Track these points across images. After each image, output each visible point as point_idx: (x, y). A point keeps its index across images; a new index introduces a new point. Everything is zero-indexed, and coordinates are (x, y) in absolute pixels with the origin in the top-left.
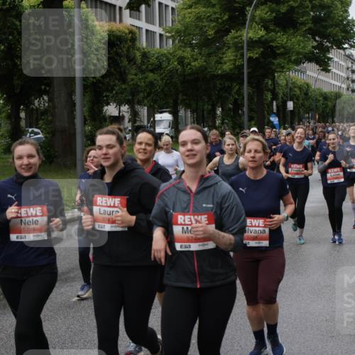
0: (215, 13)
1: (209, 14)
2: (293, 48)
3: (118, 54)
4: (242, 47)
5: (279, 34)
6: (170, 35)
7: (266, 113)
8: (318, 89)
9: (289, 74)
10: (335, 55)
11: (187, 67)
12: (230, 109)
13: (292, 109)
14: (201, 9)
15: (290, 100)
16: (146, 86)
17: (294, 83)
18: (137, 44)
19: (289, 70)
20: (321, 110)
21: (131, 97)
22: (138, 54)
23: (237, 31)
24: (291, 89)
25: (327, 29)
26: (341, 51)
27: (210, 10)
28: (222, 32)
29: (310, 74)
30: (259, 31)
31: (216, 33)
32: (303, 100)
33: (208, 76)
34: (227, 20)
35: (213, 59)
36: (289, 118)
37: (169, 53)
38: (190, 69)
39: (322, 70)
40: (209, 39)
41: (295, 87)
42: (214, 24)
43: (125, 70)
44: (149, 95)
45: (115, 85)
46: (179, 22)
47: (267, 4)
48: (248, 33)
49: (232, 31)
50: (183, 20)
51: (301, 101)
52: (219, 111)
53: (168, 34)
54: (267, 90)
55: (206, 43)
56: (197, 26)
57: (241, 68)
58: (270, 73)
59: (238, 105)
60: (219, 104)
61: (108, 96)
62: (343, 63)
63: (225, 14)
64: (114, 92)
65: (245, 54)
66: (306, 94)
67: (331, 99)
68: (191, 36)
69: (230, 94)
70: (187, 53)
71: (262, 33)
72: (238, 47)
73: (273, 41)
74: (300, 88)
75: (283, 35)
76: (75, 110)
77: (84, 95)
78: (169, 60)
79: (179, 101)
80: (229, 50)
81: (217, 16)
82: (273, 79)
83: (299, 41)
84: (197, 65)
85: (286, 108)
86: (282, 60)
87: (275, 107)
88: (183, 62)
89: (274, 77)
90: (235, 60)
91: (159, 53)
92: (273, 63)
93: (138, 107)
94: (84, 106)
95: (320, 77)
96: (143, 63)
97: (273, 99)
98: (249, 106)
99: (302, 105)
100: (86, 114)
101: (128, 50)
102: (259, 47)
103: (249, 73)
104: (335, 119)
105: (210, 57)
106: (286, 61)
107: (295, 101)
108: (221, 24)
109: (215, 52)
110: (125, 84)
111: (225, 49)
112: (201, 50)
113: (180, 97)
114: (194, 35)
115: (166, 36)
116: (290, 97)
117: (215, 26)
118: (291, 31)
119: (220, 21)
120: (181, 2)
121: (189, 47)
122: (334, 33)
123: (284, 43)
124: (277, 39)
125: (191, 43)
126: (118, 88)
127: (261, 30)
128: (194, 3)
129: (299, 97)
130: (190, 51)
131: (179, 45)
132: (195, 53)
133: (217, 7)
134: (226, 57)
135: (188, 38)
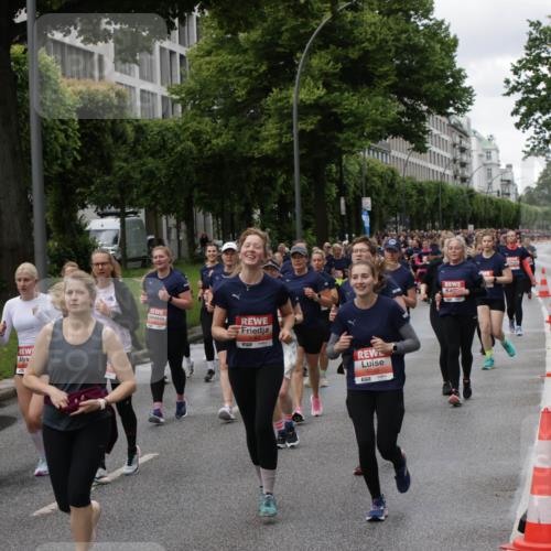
0: (247, 63)
1: (236, 65)
2: (367, 115)
4: (290, 115)
5: (346, 94)
6: (178, 97)
7: (330, 216)
8: (409, 178)
9: (364, 156)
10: (434, 125)
11: (206, 144)
12: (272, 211)
13: (370, 208)
14: (225, 57)
15: (368, 194)
16: (143, 178)
17: (371, 169)
19: (362, 148)
20: (414, 209)
21: (118, 196)
22: (129, 129)
23: (281, 90)
24: (367, 179)
25: (421, 86)
26: (444, 119)
27: (240, 58)
28: (259, 91)
29: (396, 154)
30: (315, 90)
31: (249, 93)
32: (386, 195)
33: (238, 160)
34: (265, 73)
35: (247, 133)
37: (180, 127)
38: (210, 149)
39: (414, 149)
40: (238, 103)
41: (374, 176)
42: (244, 80)
43: (108, 154)
44: (147, 191)
45: (94, 176)
46: (192, 77)
47: (328, 48)
48: (298, 93)
49: (274, 90)
50: (197, 74)
51: (383, 197)
52: (257, 215)
53: (174, 97)
54: (330, 181)
55: (234, 109)
56: (219, 83)
57: (288, 148)
58: (336, 155)
59: (285, 205)
60: (257, 204)
61: (84, 193)
62: (446, 137)
63: (262, 64)
64: (93, 188)
65: (295, 125)
66: (391, 186)
67: (429, 193)
68: (211, 99)
69: (274, 189)
70: (206, 124)
71: (321, 92)
72: (284, 115)
73: (337, 105)
74: (381, 177)
75: (353, 95)
76: (32, 216)
77: (46, 193)
78: (176, 134)
79: (194, 200)
80: (270, 120)
81: (251, 67)
82: (339, 164)
83: (377, 102)
84: (221, 144)
85: (361, 208)
86: (351, 134)
87: (343, 207)
88: (199, 139)
89: (341, 162)
90: (280, 135)
91: (161, 126)
92: (338, 139)
94: (48, 211)
95: (412, 159)
96: (137, 141)
97: (339, 195)
98: (302, 205)
99: (386, 203)
100: (50, 223)
102: (316, 115)
103: (301, 157)
104: (437, 224)
105: (240, 130)
106: (356, 135)
107: (375, 197)
108: (256, 79)
109: (247, 123)
110: (108, 174)
111: (263, 119)
112: (228, 120)
113: (196, 194)
114: (216, 98)
115: (172, 99)
116: (367, 191)
117: (246, 84)
118: (365, 90)
119: (255, 74)
120: (196, 46)
121: (209, 116)
122: (433, 90)
123: (353, 108)
124: (344, 103)
125: (210, 110)
126: (99, 181)
127: (318, 88)
128: (214, 47)
129: (379, 190)
130: (210, 122)
131: (192, 113)
132: (218, 126)
133: (251, 53)
134: (265, 130)
135: (206, 101)
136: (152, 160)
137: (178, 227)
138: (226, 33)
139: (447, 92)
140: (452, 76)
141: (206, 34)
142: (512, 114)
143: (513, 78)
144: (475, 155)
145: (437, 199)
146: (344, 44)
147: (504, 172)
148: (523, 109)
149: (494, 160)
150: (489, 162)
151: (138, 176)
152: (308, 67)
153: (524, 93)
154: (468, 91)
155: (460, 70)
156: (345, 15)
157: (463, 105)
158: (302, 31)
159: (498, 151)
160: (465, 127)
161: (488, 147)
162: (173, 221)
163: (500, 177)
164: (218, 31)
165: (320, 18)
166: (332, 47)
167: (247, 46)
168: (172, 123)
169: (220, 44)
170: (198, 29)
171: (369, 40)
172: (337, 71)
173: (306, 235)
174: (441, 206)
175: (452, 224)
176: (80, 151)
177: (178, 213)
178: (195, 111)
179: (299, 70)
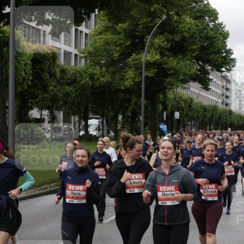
0: (120, 39)
1: (115, 40)
2: (181, 70)
3: (41, 70)
4: (141, 68)
5: (171, 58)
6: (83, 55)
7: (157, 121)
8: (199, 103)
9: (177, 90)
10: (213, 76)
11: (96, 81)
12: (128, 117)
13: (178, 118)
14: (109, 36)
15: (177, 111)
16: (64, 96)
17: (180, 97)
18: (57, 61)
19: (177, 87)
20: (201, 119)
21: (50, 104)
22: (58, 70)
23: (137, 55)
24: (178, 102)
25: (209, 56)
26: (220, 74)
27: (117, 37)
28: (126, 55)
29: (194, 90)
30: (155, 56)
31: (120, 56)
33: (113, 90)
34: (129, 46)
35: (118, 77)
36: (175, 125)
38: (99, 83)
39: (203, 88)
40: (114, 60)
41: (181, 101)
42: (119, 48)
43: (47, 85)
44: (65, 103)
45: (38, 94)
46: (91, 45)
47: (164, 34)
48: (146, 56)
50: (94, 44)
51: (186, 112)
52: (120, 117)
53: (81, 55)
54: (158, 102)
55: (112, 63)
56: (105, 50)
57: (138, 84)
58: (163, 90)
59: (135, 114)
60: (121, 112)
61: (33, 103)
62: (219, 83)
63: (128, 41)
64: (38, 100)
65: (143, 74)
66: (190, 106)
67: (209, 110)
68: (101, 57)
69: (130, 105)
70: (97, 70)
71: (158, 57)
72: (138, 68)
73: (166, 64)
74: (185, 102)
75: (174, 59)
78: (81, 75)
79: (89, 109)
80: (130, 70)
81: (122, 42)
82: (164, 94)
83: (186, 64)
84: (104, 81)
85: (174, 117)
86: (172, 79)
87: (165, 116)
88: (93, 78)
89: (166, 92)
90: (135, 78)
91: (74, 70)
92: (165, 82)
93: (55, 112)
95: (201, 93)
96: (62, 78)
97: (164, 110)
98: (145, 115)
99: (186, 115)
101: (49, 67)
102: (154, 69)
103: (146, 88)
104: (212, 127)
105: (115, 74)
106: (175, 80)
107: (181, 111)
108: (124, 48)
110: (46, 93)
111: (126, 69)
112: (108, 69)
113: (90, 106)
114: (103, 57)
115: (80, 56)
116: (177, 108)
117: (120, 50)
118: (181, 56)
119: (124, 46)
120: (94, 29)
121: (98, 66)
122: (216, 59)
123: (174, 66)
124: (169, 63)
125: (99, 63)
126: (41, 96)
127: (157, 55)
128: (103, 30)
129: (184, 109)
130: (99, 69)
131: (90, 64)
132: (103, 71)
133: (122, 34)
134: (128, 75)
135: (98, 58)
136: (68, 87)
137: (80, 122)
139: (223, 60)
140: (226, 52)
141: (100, 24)
144: (233, 92)
145: (213, 114)
146: (172, 32)
149: (243, 95)
150: (240, 96)
151: (61, 95)
152: (152, 44)
154: (234, 60)
155: (230, 50)
156: (174, 17)
157: (230, 67)
158: (150, 25)
160: (229, 78)
161: (240, 89)
162: (77, 119)
164: (106, 22)
166: (166, 34)
167: (120, 31)
168: (80, 69)
169: (106, 29)
170: (95, 20)
171: (187, 32)
172: (168, 46)
173: (145, 130)
174: (215, 118)
175: (220, 127)
176: (31, 81)
177: (80, 115)
178: (92, 63)
179: (147, 45)
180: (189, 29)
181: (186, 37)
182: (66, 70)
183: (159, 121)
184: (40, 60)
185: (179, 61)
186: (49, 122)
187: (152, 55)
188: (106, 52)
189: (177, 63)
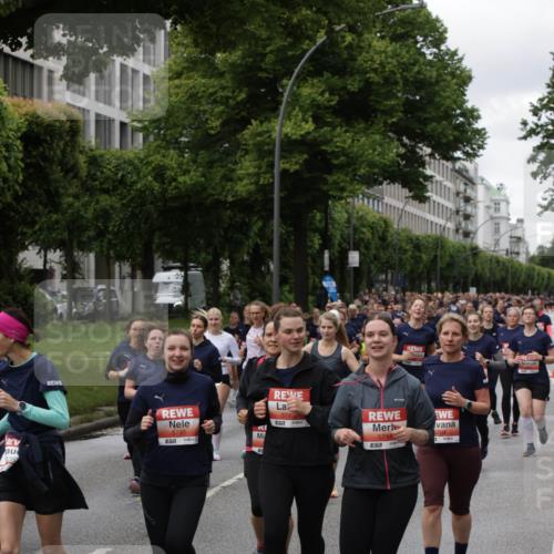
0: (223, 88)
1: (211, 90)
2: (361, 156)
3: (45, 158)
4: (271, 153)
5: (338, 129)
6: (139, 125)
7: (310, 271)
8: (404, 230)
9: (353, 202)
10: (435, 169)
11: (170, 183)
12: (244, 263)
13: (357, 265)
14: (198, 81)
15: (354, 249)
16: (96, 218)
17: (361, 218)
18: (80, 139)
19: (354, 194)
20: (408, 267)
21: (66, 235)
22: (82, 159)
23: (262, 122)
24: (355, 229)
25: (425, 125)
26: (449, 164)
27: (216, 82)
28: (237, 123)
29: (391, 202)
30: (303, 124)
31: (223, 125)
32: (376, 248)
33: (208, 201)
34: (243, 103)
35: (218, 173)
36: (350, 281)
37: (139, 159)
38: (176, 188)
39: (414, 198)
40: (210, 135)
41: (363, 225)
42: (222, 108)
43: (57, 192)
44: (101, 234)
45: (37, 214)
47: (321, 75)
48: (282, 126)
49: (253, 121)
51: (373, 252)
52: (225, 265)
53: (135, 124)
55: (205, 142)
56: (189, 111)
57: (266, 190)
58: (322, 200)
59: (259, 258)
60: (227, 254)
61: (25, 233)
62: (449, 184)
63: (240, 91)
64: (37, 227)
65: (276, 164)
66: (383, 239)
67: (427, 248)
68: (180, 129)
69: (248, 237)
70: (171, 159)
71: (309, 126)
72: (264, 152)
73: (327, 142)
74: (372, 228)
75: (346, 131)
78: (137, 170)
79: (154, 247)
80: (247, 157)
81: (228, 93)
82: (325, 211)
83: (374, 142)
84: (189, 182)
85: (347, 264)
86: (342, 177)
87: (327, 262)
88: (162, 175)
89: (327, 206)
90: (258, 175)
91: (118, 159)
92: (325, 182)
93: (78, 255)
95: (408, 208)
96: (92, 177)
97: (323, 247)
99: (376, 258)
101: (64, 152)
102: (302, 153)
103: (282, 199)
104: (433, 284)
105: (211, 167)
106: (348, 179)
107: (363, 250)
108: (233, 109)
109: (220, 160)
110: (56, 212)
111: (239, 154)
112: (197, 155)
113: (156, 240)
114: (184, 128)
115: (133, 126)
116: (354, 243)
117: (223, 112)
118: (361, 126)
119: (231, 102)
120: (163, 66)
121: (174, 148)
122: (440, 130)
123: (346, 146)
124: (335, 140)
125: (177, 142)
126: (44, 219)
127: (307, 122)
128: (184, 68)
129: (369, 243)
130: (176, 156)
131: (155, 144)
132: (185, 161)
133: (228, 76)
134: (241, 169)
135: (173, 131)
136: (107, 197)
138: (201, 53)
139: (456, 133)
140: (463, 115)
141: (176, 53)
142: (529, 162)
143: (532, 120)
144: (481, 206)
145: (436, 256)
146: (342, 70)
147: (514, 228)
148: (542, 156)
149: (503, 213)
150: (497, 215)
151: (89, 215)
152: (295, 97)
153: (544, 138)
154: (481, 133)
155: (473, 110)
156: (343, 37)
157: (473, 149)
158: (290, 53)
159: (508, 203)
160: (472, 174)
161: (497, 197)
162: (127, 269)
163: (509, 234)
164: (191, 49)
165: (312, 39)
166: (327, 75)
167: (224, 69)
168: (132, 155)
169: (192, 65)
171: (375, 70)
172: (333, 103)
173: (282, 293)
174: (439, 265)
175: (451, 286)
176: (23, 185)
177: (134, 260)
178: (159, 142)
179: (284, 99)
180: (381, 64)
181: (372, 83)
182: (99, 159)
183: (314, 273)
184: (42, 137)
185: (358, 137)
186: (64, 277)
187: (295, 124)
188: (193, 115)
189: (353, 141)
